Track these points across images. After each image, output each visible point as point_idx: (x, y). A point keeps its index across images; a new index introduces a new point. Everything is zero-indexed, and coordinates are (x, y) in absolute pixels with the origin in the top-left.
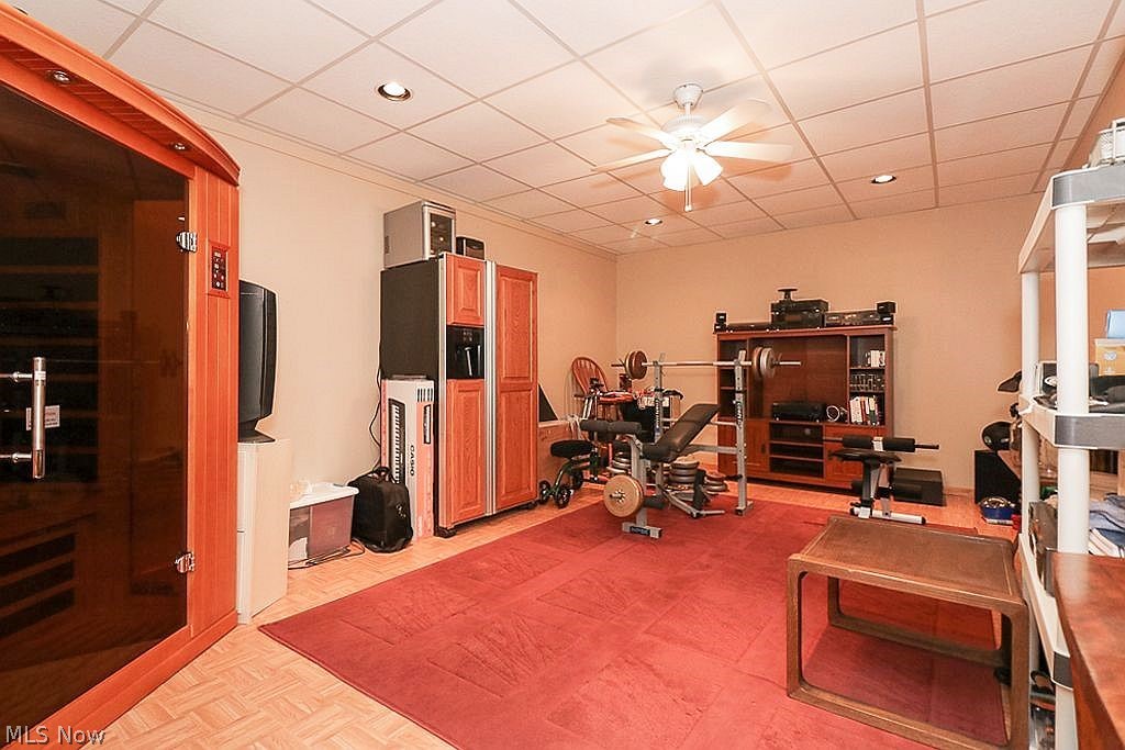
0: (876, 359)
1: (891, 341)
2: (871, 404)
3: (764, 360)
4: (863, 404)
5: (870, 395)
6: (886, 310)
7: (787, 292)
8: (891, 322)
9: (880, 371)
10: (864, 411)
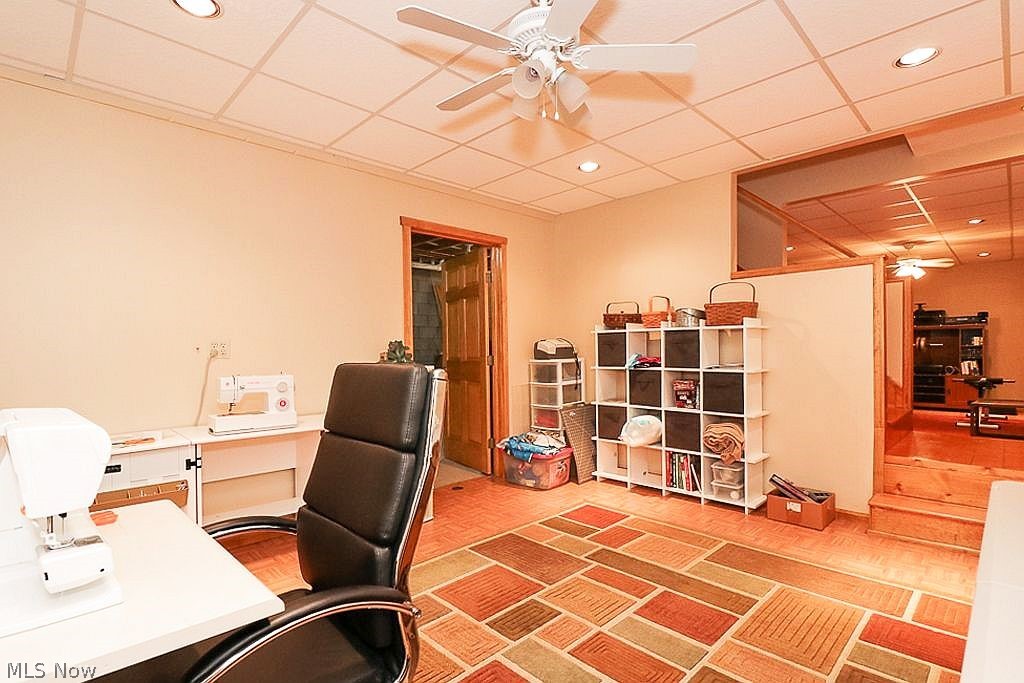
0: (977, 341)
1: (986, 331)
2: (974, 365)
3: (922, 343)
4: (969, 364)
5: (973, 360)
6: (983, 315)
7: (920, 305)
8: (986, 322)
9: (980, 347)
10: (969, 368)
